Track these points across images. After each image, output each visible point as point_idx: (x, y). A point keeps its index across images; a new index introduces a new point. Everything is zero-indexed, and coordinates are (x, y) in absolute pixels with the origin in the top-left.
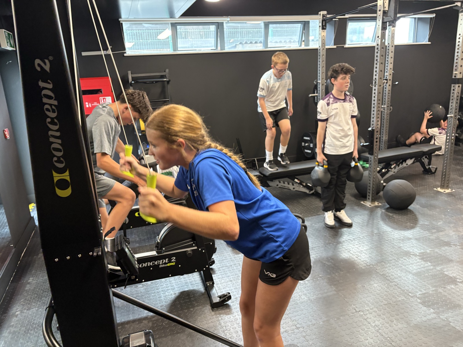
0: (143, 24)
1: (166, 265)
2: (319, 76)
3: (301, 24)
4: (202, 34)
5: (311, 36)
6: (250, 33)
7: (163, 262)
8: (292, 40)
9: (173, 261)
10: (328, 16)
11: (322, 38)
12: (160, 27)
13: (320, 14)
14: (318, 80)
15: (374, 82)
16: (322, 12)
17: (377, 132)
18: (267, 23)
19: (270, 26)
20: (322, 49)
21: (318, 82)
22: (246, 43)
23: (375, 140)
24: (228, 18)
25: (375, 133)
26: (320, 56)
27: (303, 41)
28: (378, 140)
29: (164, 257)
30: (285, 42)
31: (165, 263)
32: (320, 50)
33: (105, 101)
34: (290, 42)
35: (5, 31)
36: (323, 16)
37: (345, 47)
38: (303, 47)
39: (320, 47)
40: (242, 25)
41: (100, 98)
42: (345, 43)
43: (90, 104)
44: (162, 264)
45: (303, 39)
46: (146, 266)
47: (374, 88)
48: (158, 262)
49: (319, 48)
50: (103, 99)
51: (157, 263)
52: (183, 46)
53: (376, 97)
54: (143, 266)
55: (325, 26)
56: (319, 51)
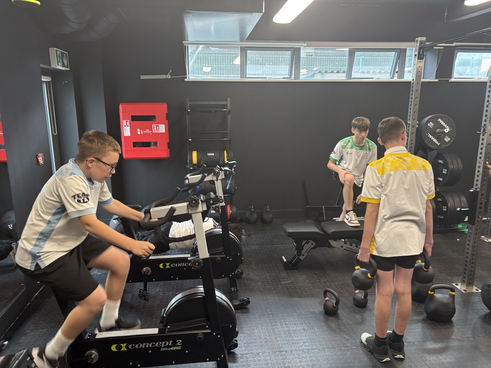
0: (210, 48)
1: (169, 349)
2: (410, 116)
3: (396, 52)
4: (282, 60)
5: (407, 67)
6: (336, 61)
7: (165, 344)
8: (384, 70)
9: (178, 344)
10: (427, 43)
11: (417, 70)
12: (228, 51)
13: (417, 41)
14: (408, 120)
15: (482, 129)
16: (419, 38)
17: (482, 195)
18: (353, 50)
19: (357, 54)
20: (416, 83)
21: (408, 123)
22: (326, 72)
23: (478, 206)
24: (305, 43)
25: (480, 196)
26: (412, 91)
27: (397, 72)
28: (483, 206)
29: (167, 338)
30: (373, 72)
31: (168, 346)
32: (413, 83)
33: (158, 128)
34: (380, 73)
35: (56, 50)
36: (421, 42)
37: (449, 81)
38: (396, 79)
39: (413, 80)
40: (322, 52)
41: (153, 125)
42: (450, 76)
43: (142, 131)
44: (164, 347)
45: (397, 70)
46: (143, 347)
47: (481, 137)
48: (159, 343)
49: (412, 82)
50: (156, 126)
51: (158, 345)
52: (252, 72)
53: (484, 149)
54: (140, 347)
55: (423, 55)
56: (412, 85)
